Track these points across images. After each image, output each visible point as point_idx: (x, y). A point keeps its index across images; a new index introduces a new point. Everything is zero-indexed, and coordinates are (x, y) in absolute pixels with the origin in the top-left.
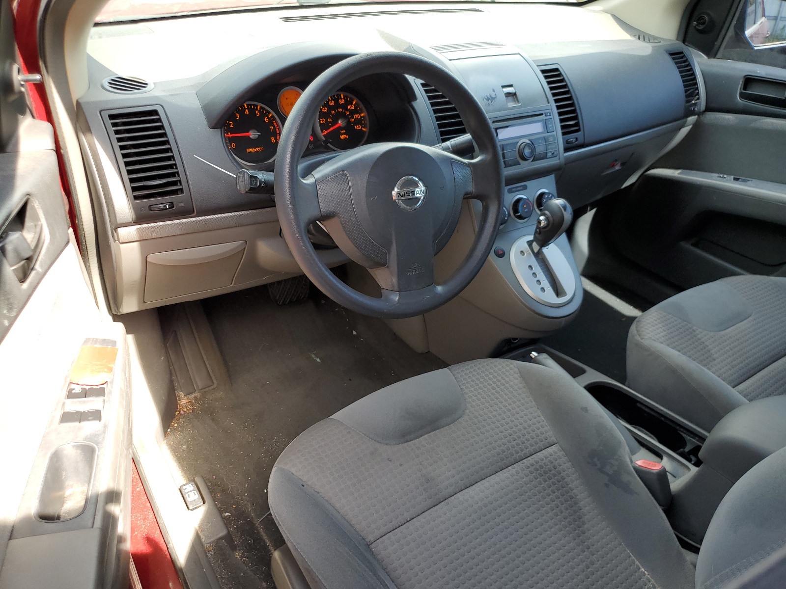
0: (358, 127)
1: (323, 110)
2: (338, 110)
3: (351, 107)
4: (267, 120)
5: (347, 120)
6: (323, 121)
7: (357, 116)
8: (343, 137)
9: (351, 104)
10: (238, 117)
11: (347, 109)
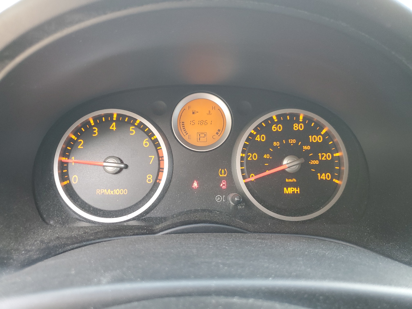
0: (323, 177)
1: (258, 138)
2: (287, 141)
3: (316, 139)
4: (146, 144)
5: (302, 160)
6: (254, 157)
7: (326, 156)
8: (289, 191)
9: (318, 133)
10: (95, 133)
11: (307, 142)
